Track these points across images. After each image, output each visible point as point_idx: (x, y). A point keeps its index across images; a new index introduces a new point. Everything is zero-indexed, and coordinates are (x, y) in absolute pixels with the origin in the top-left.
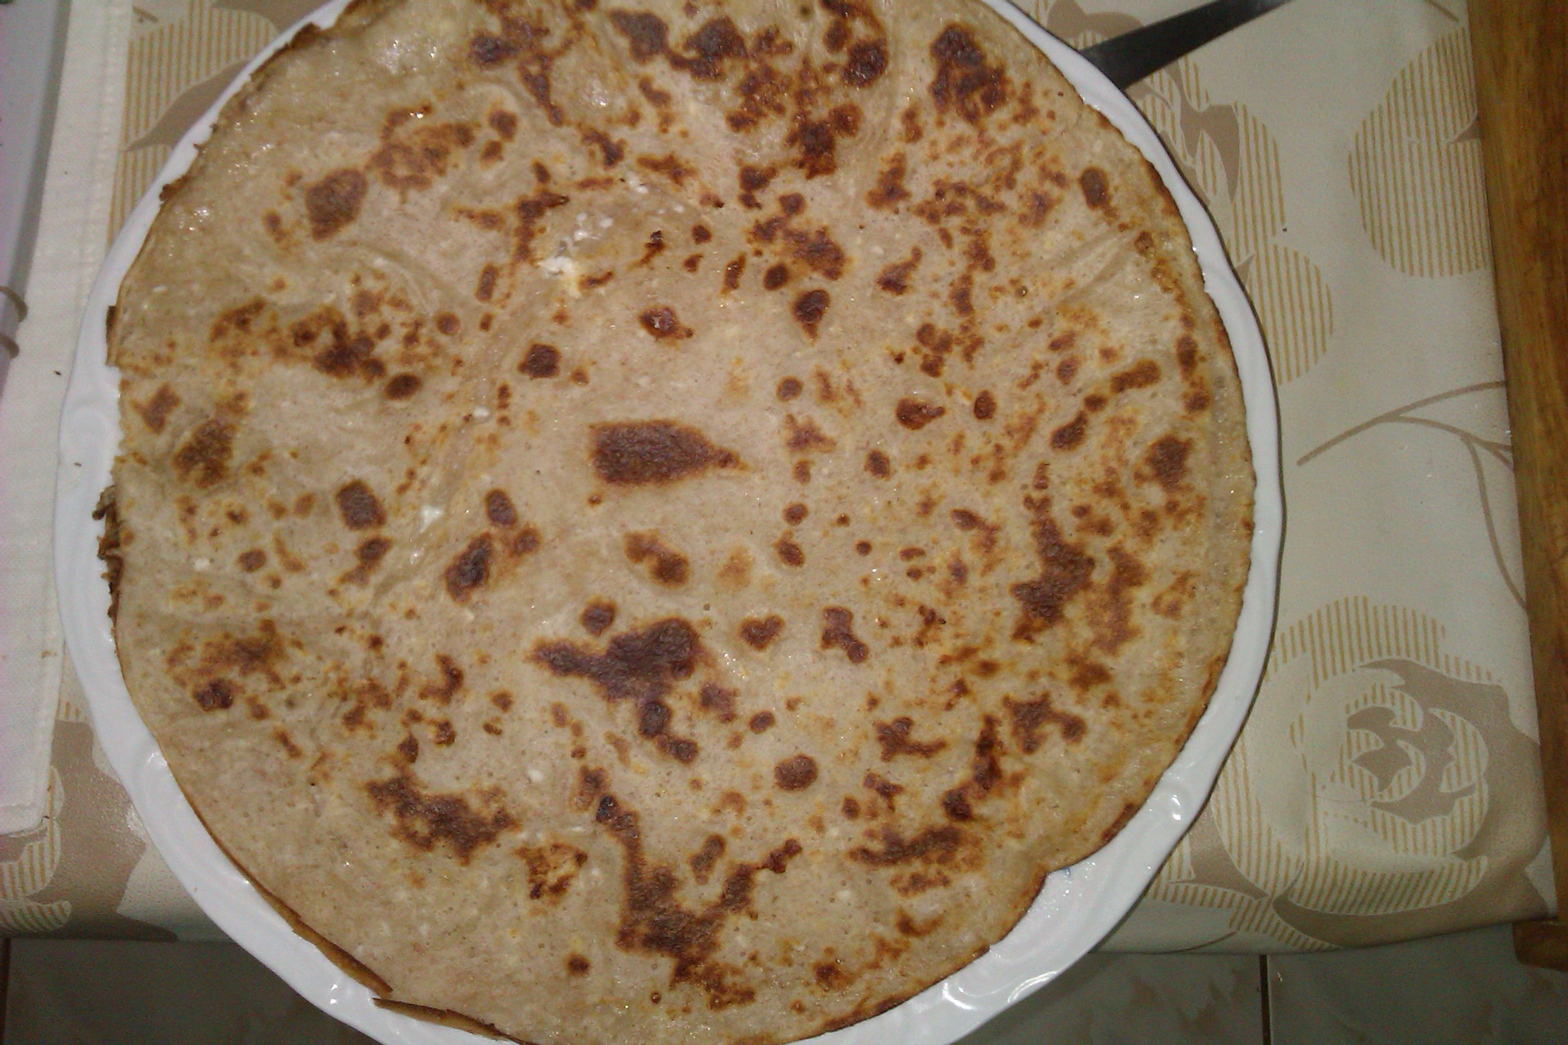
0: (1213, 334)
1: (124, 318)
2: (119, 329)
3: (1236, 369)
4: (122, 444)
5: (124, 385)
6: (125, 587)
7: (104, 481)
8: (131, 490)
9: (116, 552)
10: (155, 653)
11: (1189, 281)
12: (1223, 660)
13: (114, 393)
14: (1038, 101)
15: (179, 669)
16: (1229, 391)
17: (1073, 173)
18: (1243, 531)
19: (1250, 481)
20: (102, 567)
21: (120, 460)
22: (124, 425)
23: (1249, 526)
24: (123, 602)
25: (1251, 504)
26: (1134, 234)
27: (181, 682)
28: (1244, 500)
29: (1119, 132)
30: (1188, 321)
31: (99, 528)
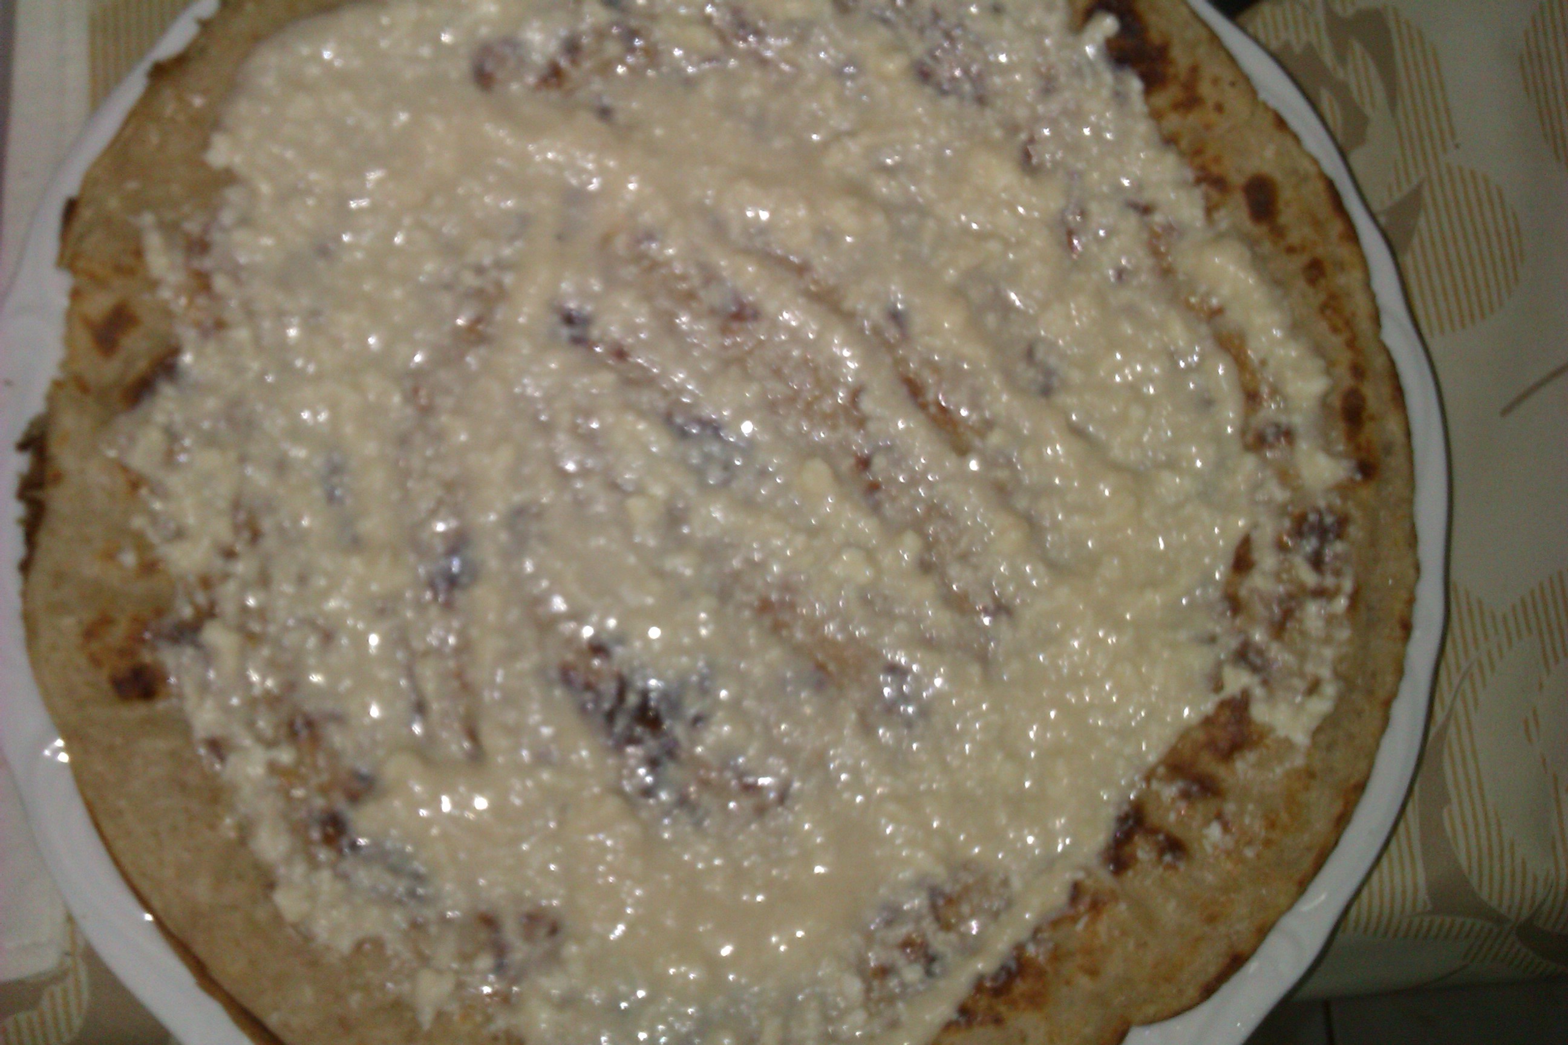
0: (1386, 391)
1: (86, 214)
2: (78, 227)
3: (1408, 434)
4: (64, 365)
5: (76, 295)
6: (44, 538)
7: (35, 406)
8: (69, 421)
9: (38, 494)
10: (69, 622)
11: (1364, 324)
12: (1360, 788)
13: (63, 302)
14: (1205, 89)
15: (95, 646)
16: (1396, 461)
17: (1237, 179)
18: (1398, 632)
19: (1411, 572)
20: (17, 510)
21: (58, 385)
22: (69, 341)
23: (1407, 627)
24: (39, 554)
25: (1411, 601)
26: (1303, 259)
27: (96, 661)
28: (1404, 595)
29: (1296, 138)
30: (1358, 371)
31: (21, 463)
